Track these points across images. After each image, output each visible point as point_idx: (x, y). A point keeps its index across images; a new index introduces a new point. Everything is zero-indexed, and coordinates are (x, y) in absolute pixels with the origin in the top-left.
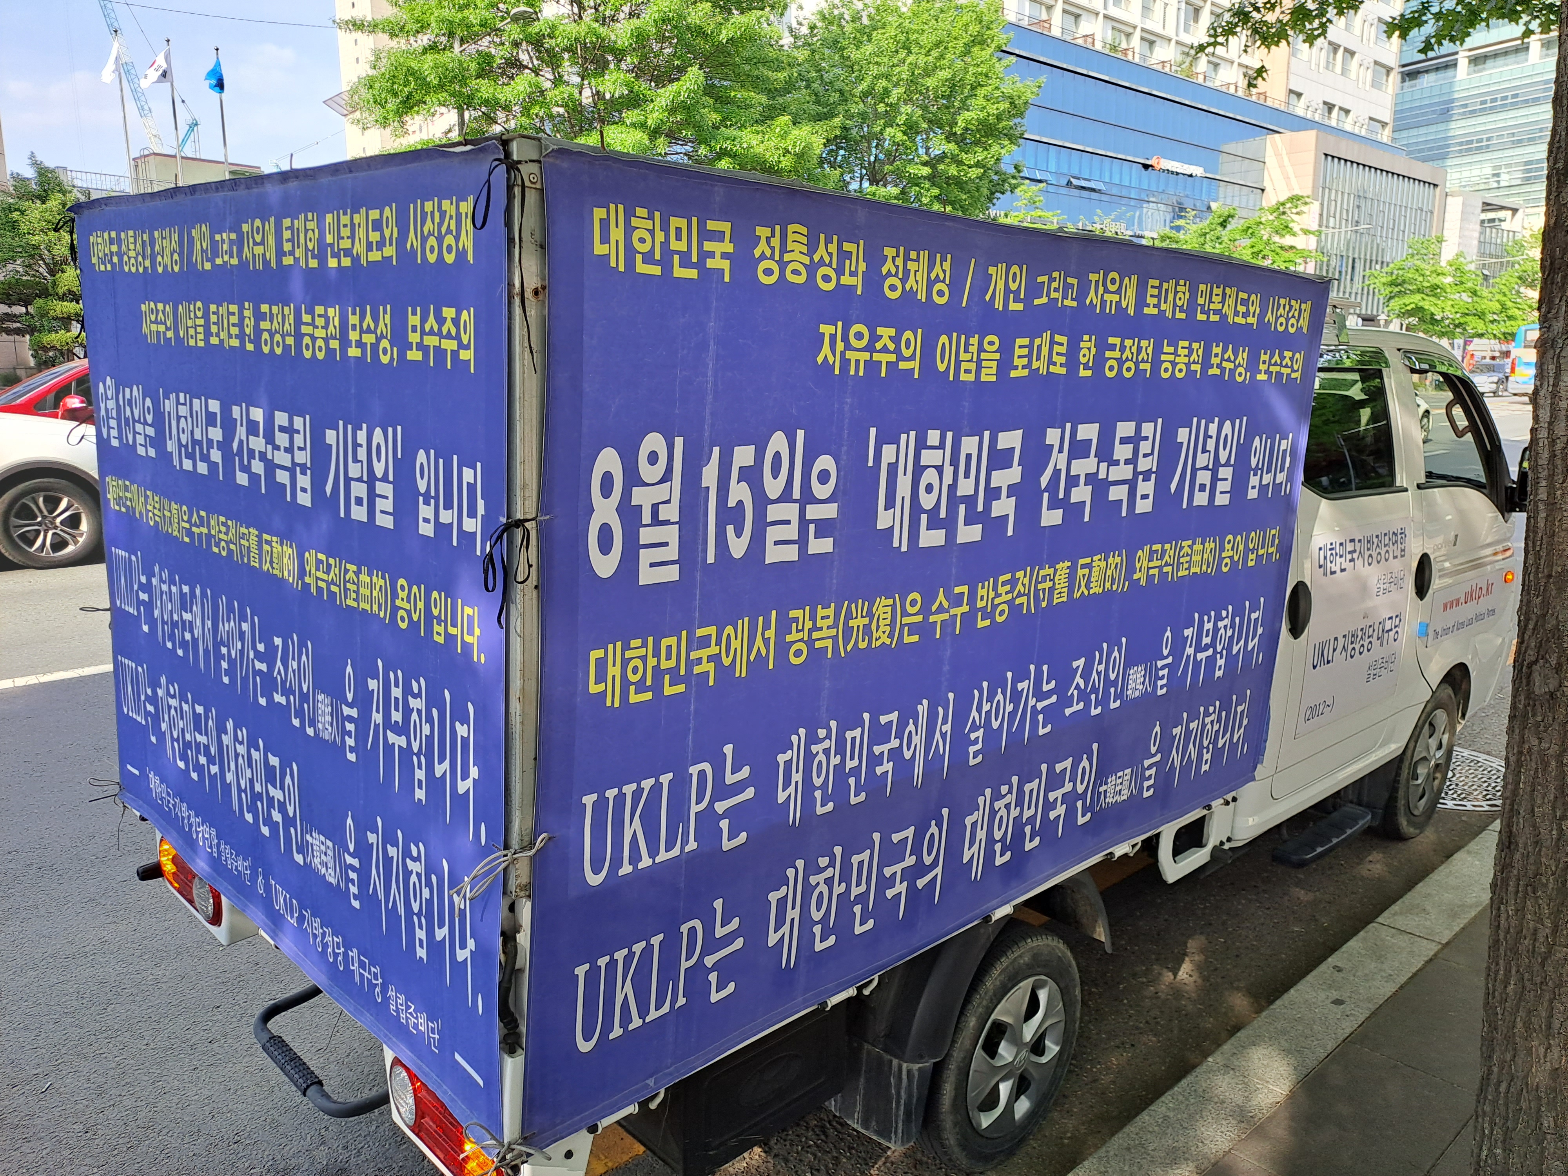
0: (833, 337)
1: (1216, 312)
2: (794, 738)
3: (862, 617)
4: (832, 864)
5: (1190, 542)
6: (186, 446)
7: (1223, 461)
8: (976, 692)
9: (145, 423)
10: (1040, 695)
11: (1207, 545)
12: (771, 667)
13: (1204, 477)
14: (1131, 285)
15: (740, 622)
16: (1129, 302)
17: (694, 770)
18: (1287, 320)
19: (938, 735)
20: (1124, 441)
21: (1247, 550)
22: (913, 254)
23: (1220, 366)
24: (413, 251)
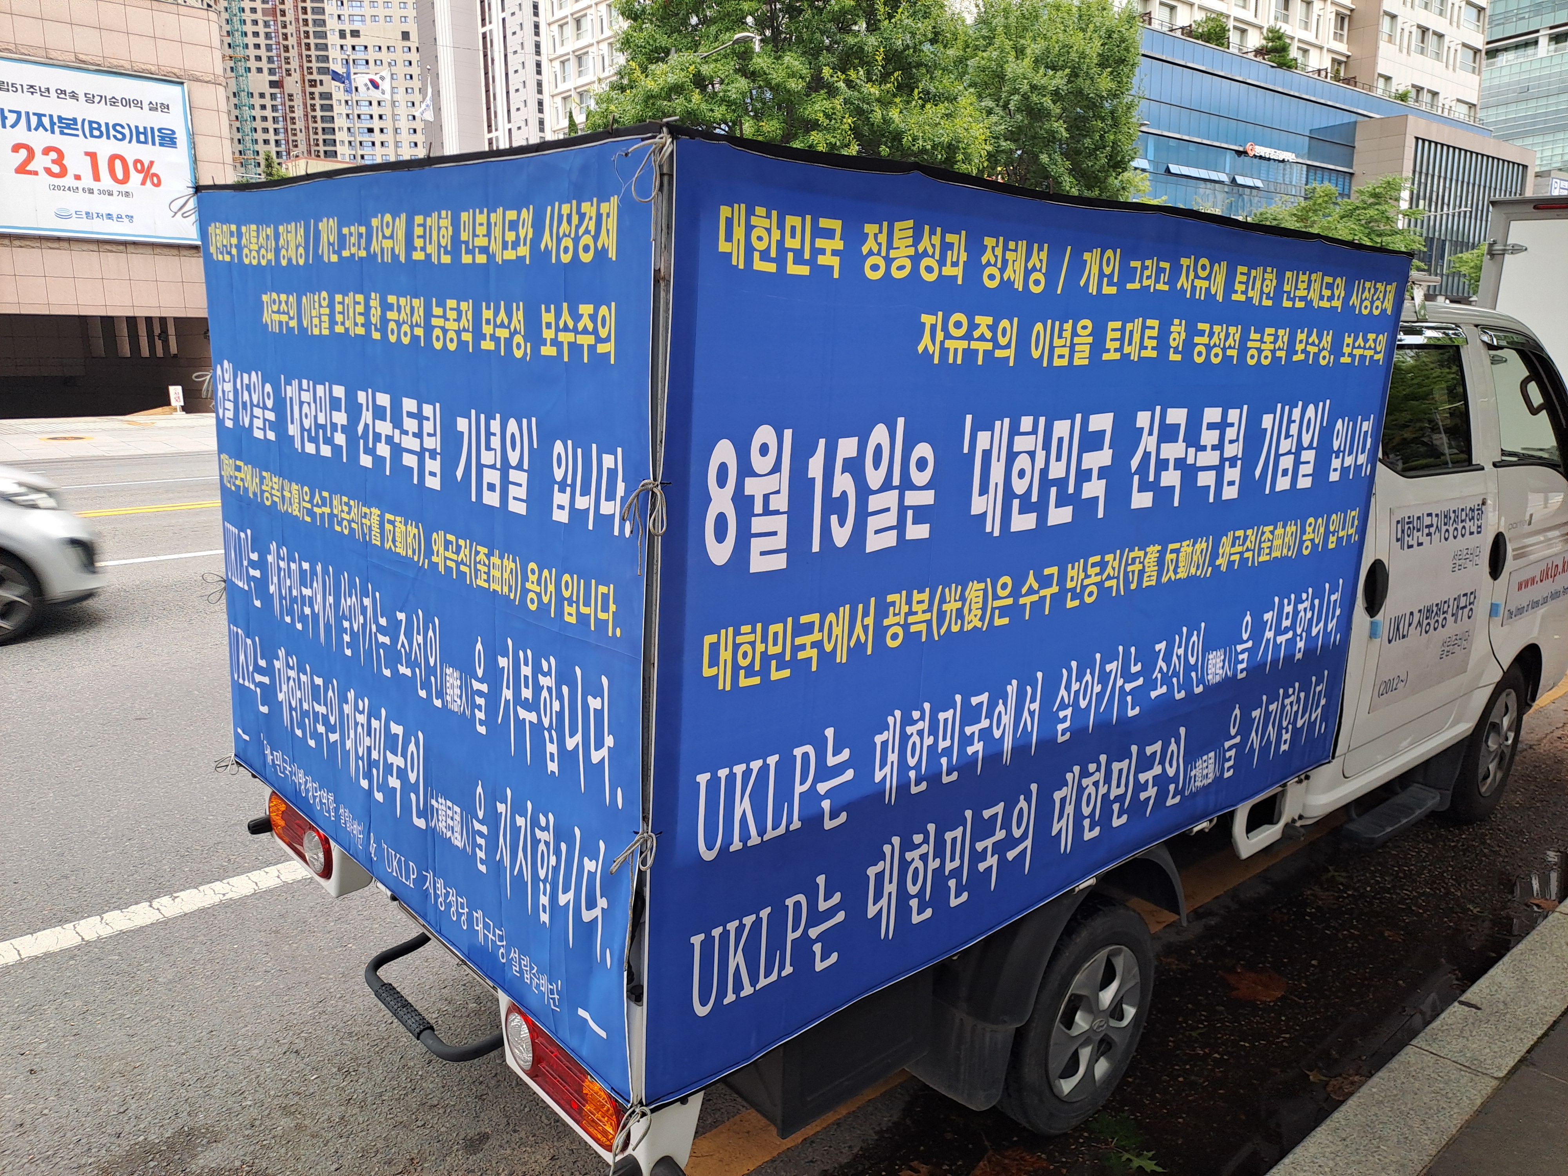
0: (933, 327)
1: (1302, 298)
2: (890, 719)
3: (955, 600)
4: (926, 840)
5: (1271, 528)
6: (309, 431)
7: (1306, 444)
8: (1065, 671)
9: (265, 408)
10: (1128, 677)
11: (1288, 528)
12: (869, 652)
13: (1287, 462)
14: (1220, 271)
15: (841, 609)
16: (1218, 288)
17: (798, 752)
18: (1372, 303)
19: (1026, 714)
20: (1211, 426)
21: (1327, 533)
22: (1012, 245)
23: (1304, 351)
24: (548, 251)
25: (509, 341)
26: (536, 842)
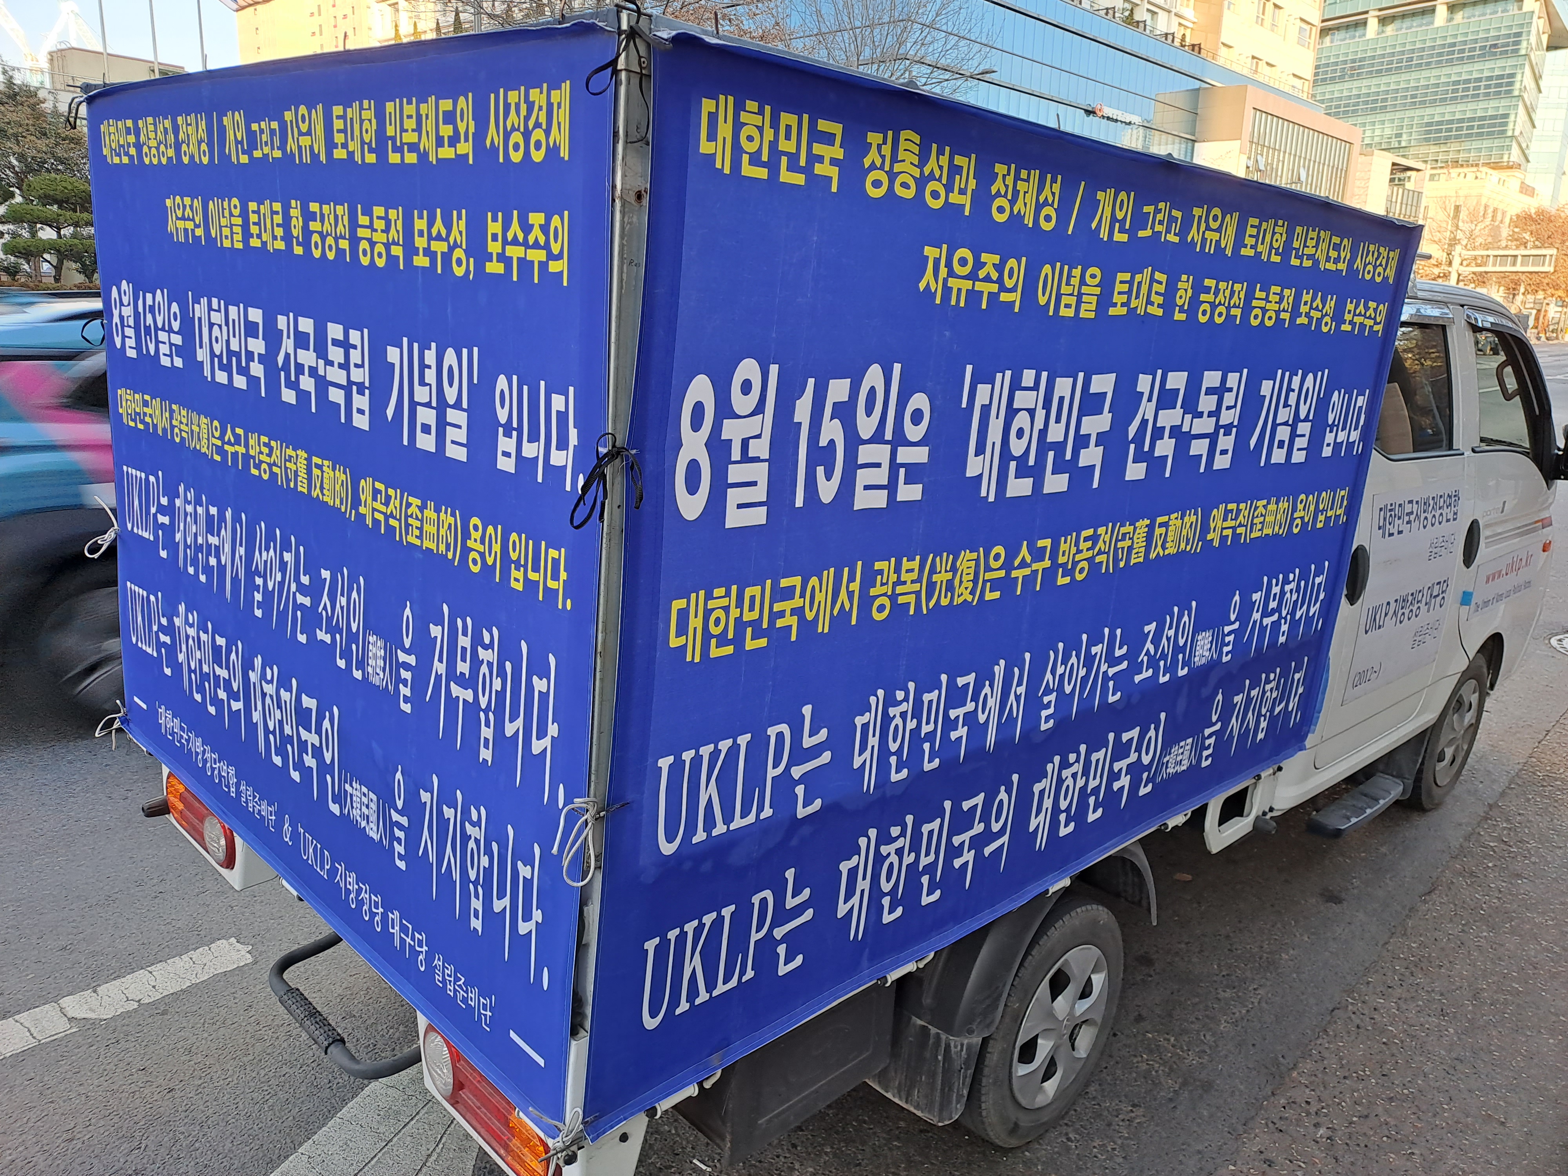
0: (937, 262)
1: (1310, 257)
2: (873, 699)
3: (946, 571)
4: (903, 834)
5: (1264, 502)
6: (220, 357)
7: (1302, 416)
8: (1051, 653)
9: (171, 331)
10: (1112, 661)
11: (1281, 504)
12: (854, 622)
13: (1283, 433)
14: (1232, 224)
15: (826, 572)
16: (1228, 241)
17: (772, 732)
18: (1375, 267)
19: (1012, 697)
20: (1210, 391)
21: (1317, 511)
22: (1024, 174)
23: (1307, 315)
24: (494, 149)
25: (447, 257)
26: (465, 837)
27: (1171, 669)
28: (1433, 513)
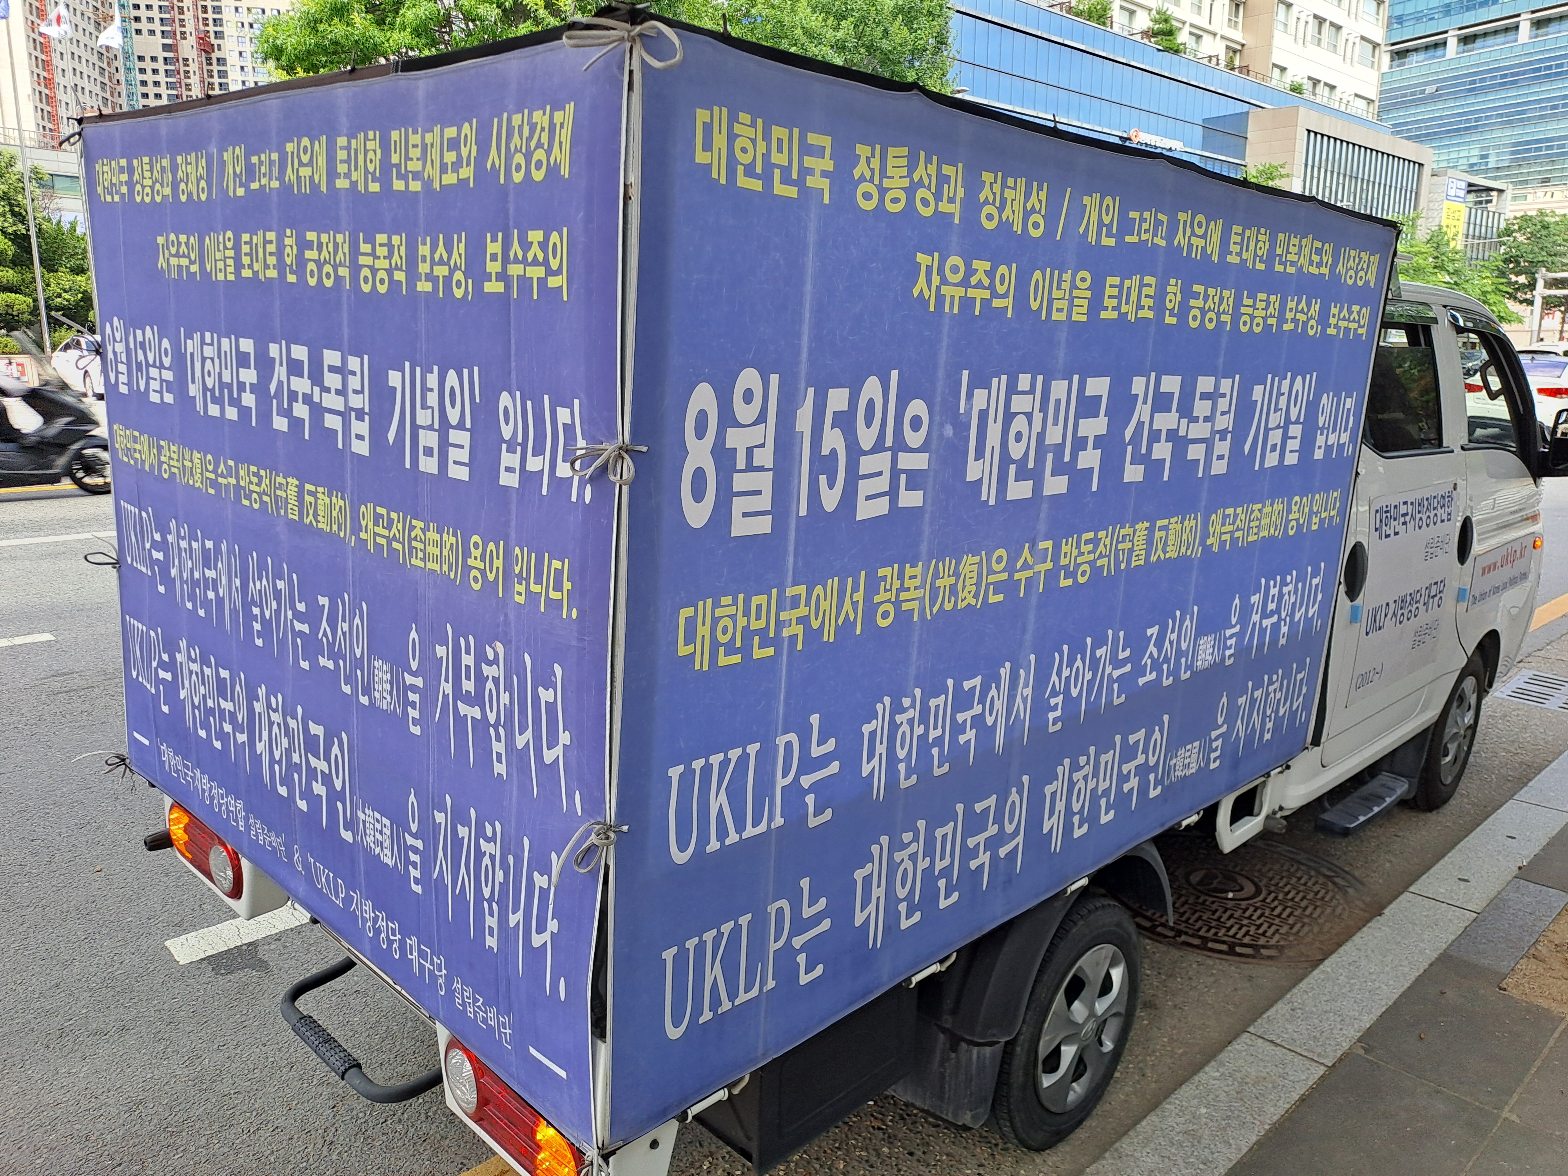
0: (929, 270)
1: (1293, 263)
2: (880, 707)
4: (916, 839)
5: (1260, 506)
6: (213, 391)
7: (1293, 418)
8: (1056, 656)
9: (162, 367)
10: (1117, 664)
11: (1275, 506)
12: (858, 632)
13: (1275, 437)
14: (1216, 230)
15: (830, 582)
16: (1213, 248)
17: (780, 741)
18: (1357, 272)
19: (1019, 699)
20: (1205, 396)
21: (1311, 513)
22: (1010, 182)
23: (1294, 319)
24: (495, 171)
25: (448, 280)
26: (480, 854)
27: (1174, 673)
28: (1428, 513)
